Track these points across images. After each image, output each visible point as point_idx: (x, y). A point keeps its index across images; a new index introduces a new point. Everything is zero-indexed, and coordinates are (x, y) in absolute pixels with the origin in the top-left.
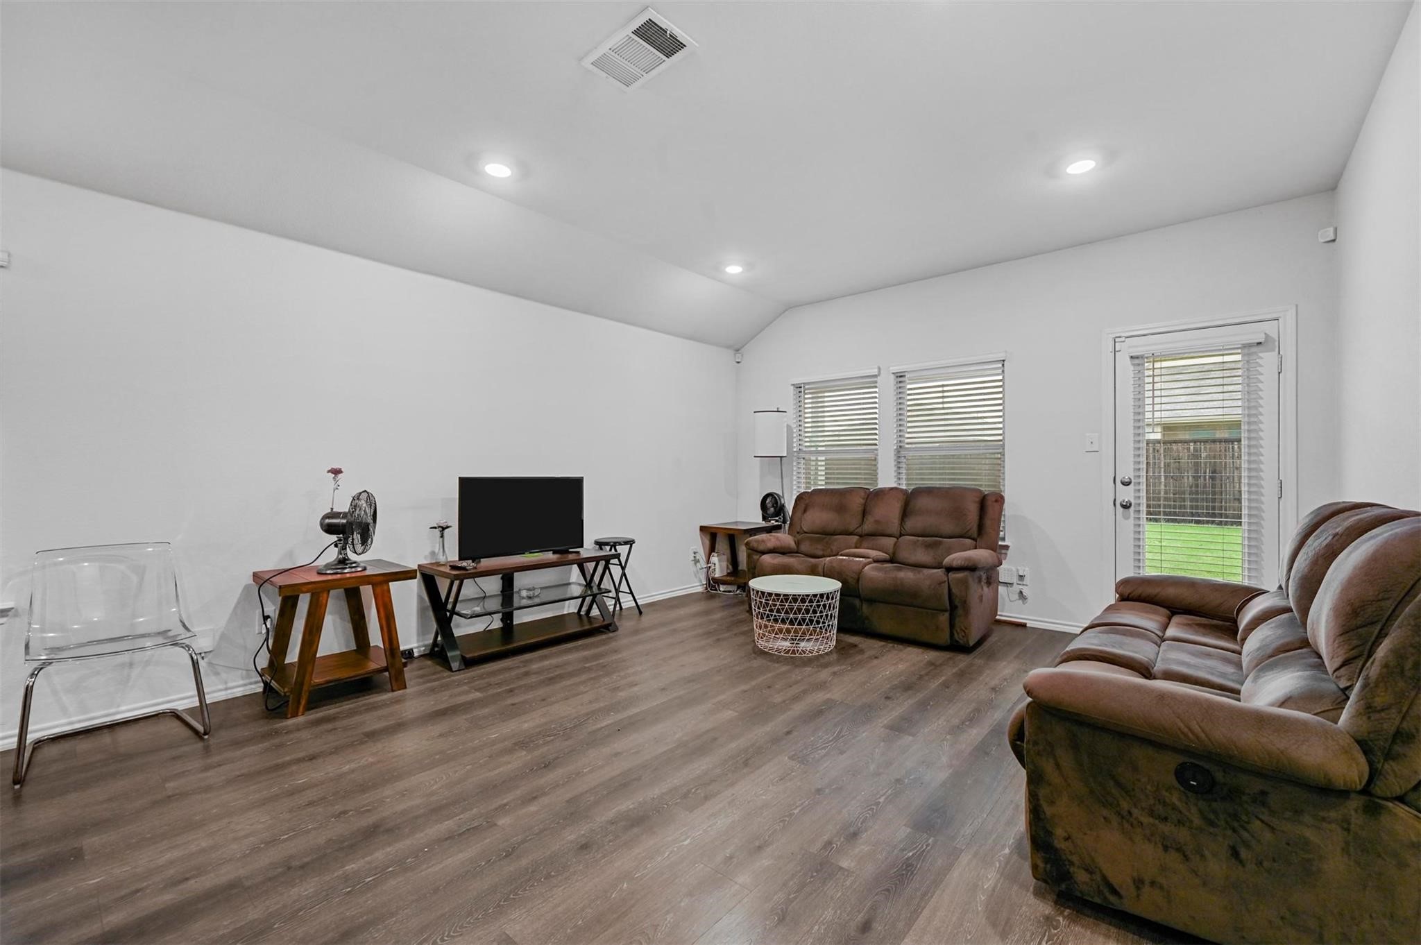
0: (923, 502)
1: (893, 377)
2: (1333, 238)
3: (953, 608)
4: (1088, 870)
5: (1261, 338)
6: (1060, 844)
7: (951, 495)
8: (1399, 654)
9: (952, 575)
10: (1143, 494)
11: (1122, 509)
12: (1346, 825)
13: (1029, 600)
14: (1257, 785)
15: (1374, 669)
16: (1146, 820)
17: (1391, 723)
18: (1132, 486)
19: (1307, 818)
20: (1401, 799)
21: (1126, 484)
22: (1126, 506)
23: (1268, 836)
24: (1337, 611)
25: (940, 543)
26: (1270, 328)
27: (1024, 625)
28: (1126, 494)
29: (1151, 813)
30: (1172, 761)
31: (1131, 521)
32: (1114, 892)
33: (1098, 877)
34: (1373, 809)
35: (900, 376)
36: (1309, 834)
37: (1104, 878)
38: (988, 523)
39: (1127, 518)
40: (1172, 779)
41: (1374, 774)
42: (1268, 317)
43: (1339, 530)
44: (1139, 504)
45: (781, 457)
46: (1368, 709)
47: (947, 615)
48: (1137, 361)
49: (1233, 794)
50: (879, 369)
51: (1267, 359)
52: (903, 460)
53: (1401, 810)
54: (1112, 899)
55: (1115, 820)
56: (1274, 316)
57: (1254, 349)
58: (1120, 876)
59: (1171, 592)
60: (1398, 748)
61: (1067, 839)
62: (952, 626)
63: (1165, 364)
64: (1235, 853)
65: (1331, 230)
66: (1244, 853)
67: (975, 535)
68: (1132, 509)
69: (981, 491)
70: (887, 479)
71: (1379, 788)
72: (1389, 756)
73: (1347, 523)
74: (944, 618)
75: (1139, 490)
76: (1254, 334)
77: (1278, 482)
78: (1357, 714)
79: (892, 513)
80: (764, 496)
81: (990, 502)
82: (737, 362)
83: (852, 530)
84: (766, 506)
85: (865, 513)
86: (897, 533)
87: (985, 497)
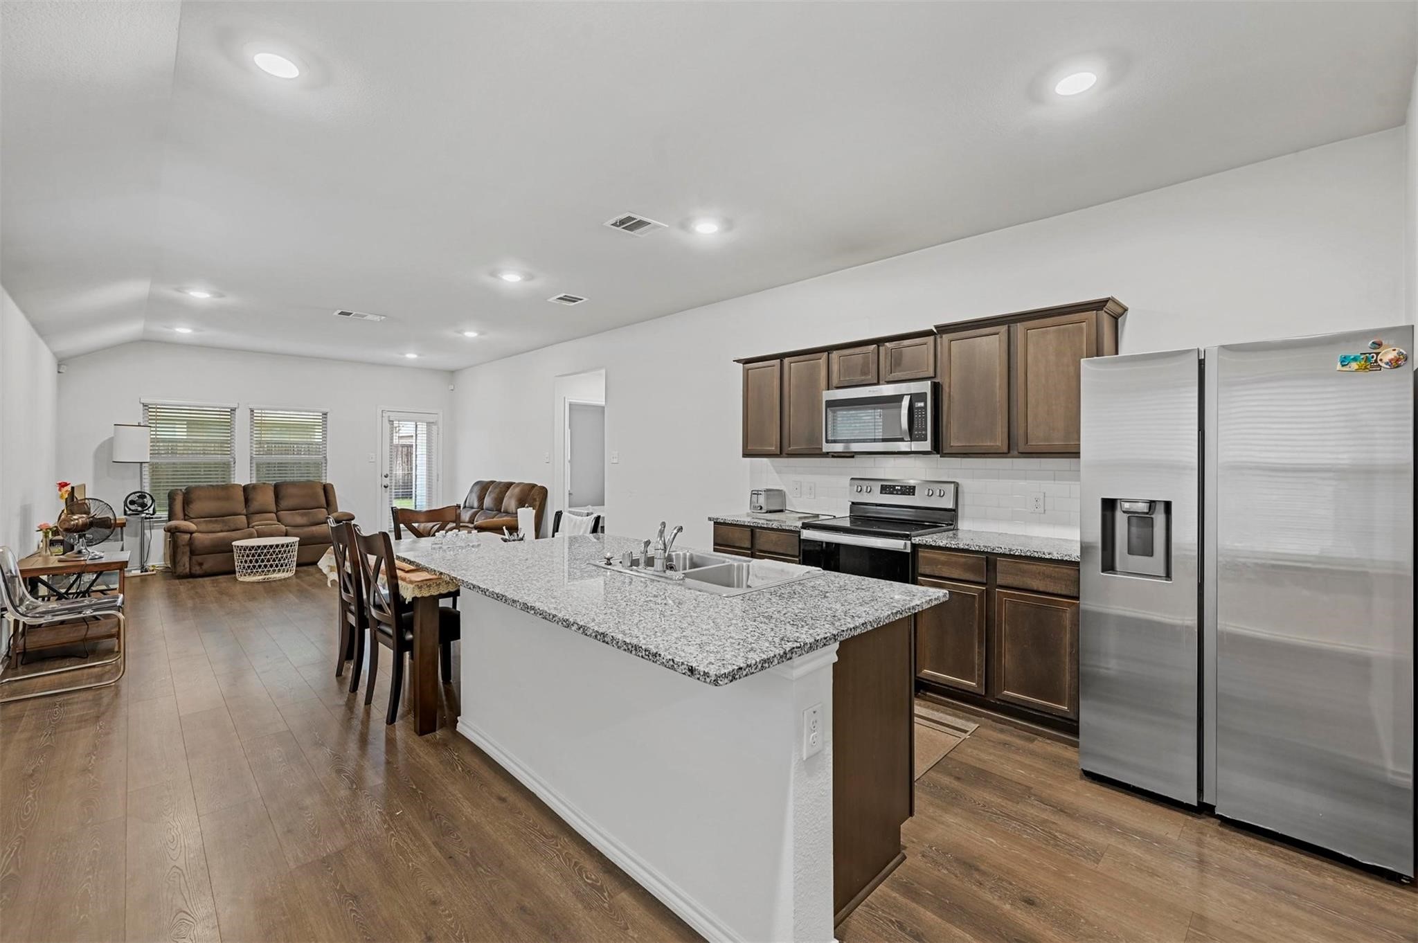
0: (290, 491)
2: (453, 389)
7: (309, 485)
11: (384, 488)
21: (386, 477)
22: (386, 487)
25: (309, 513)
28: (387, 481)
38: (331, 498)
39: (387, 492)
44: (391, 486)
45: (142, 463)
51: (435, 429)
52: (253, 465)
56: (437, 413)
65: (453, 386)
67: (325, 506)
68: (388, 488)
69: (321, 483)
70: (242, 476)
75: (391, 480)
77: (436, 475)
79: (267, 498)
80: (127, 495)
81: (329, 488)
82: (59, 372)
83: (239, 511)
84: (132, 502)
85: (247, 501)
86: (275, 510)
87: (324, 485)
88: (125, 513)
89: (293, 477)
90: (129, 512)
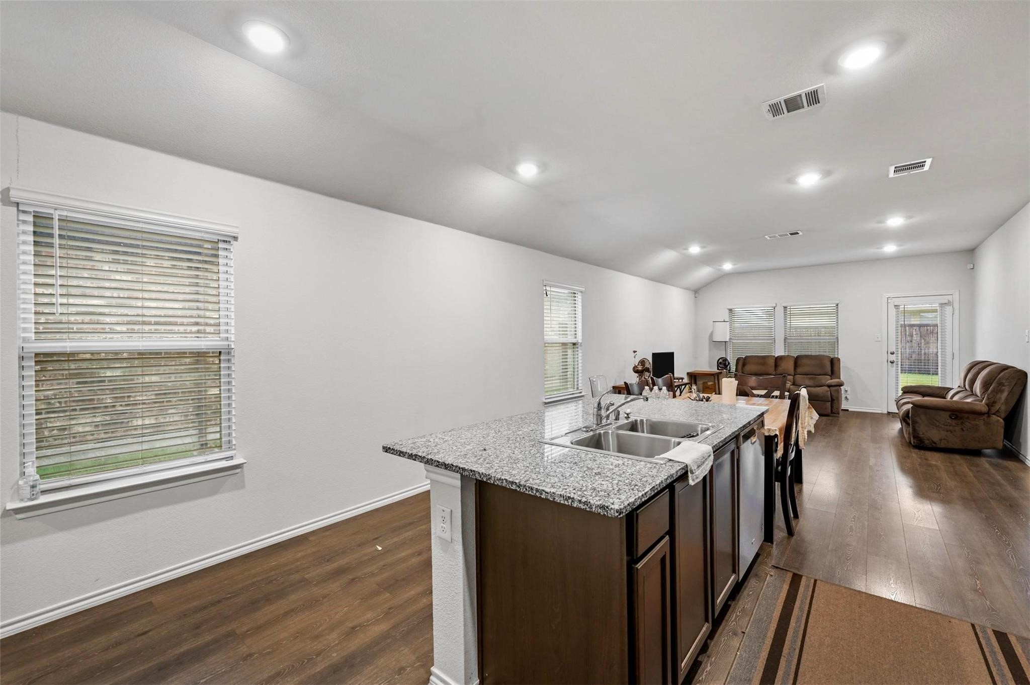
0: (805, 361)
1: (783, 308)
2: (972, 267)
3: (832, 400)
4: (928, 440)
5: (947, 301)
6: (921, 435)
7: (818, 359)
8: (994, 388)
9: (832, 388)
10: (900, 358)
11: (890, 364)
12: (984, 420)
13: (849, 401)
14: (967, 415)
15: (989, 391)
16: (942, 426)
17: (992, 400)
18: (894, 355)
19: (977, 420)
20: (994, 414)
21: (892, 353)
22: (892, 362)
23: (969, 425)
24: (981, 383)
25: (816, 377)
26: (950, 298)
27: (848, 410)
28: (893, 358)
29: (944, 425)
30: (948, 413)
31: (894, 368)
32: (935, 443)
33: (931, 441)
34: (989, 416)
35: (785, 308)
36: (977, 423)
37: (932, 441)
38: (835, 369)
39: (892, 367)
40: (949, 418)
41: (989, 410)
42: (949, 294)
43: (980, 367)
44: (898, 362)
45: (725, 342)
46: (988, 399)
47: (830, 403)
48: (897, 307)
49: (961, 418)
50: (776, 304)
51: (948, 309)
52: (787, 343)
53: (994, 416)
54: (934, 445)
55: (935, 428)
56: (951, 293)
57: (944, 305)
58: (936, 439)
59: (922, 390)
60: (994, 404)
61: (923, 434)
62: (832, 407)
63: (908, 306)
64: (962, 429)
65: (972, 265)
66: (964, 429)
67: (830, 374)
68: (894, 364)
69: (830, 357)
70: (779, 351)
71: (990, 412)
72: (992, 406)
73: (982, 366)
74: (829, 404)
75: (898, 356)
76: (944, 300)
77: (952, 353)
78: (986, 400)
79: (790, 366)
80: (718, 359)
81: (835, 361)
82: (696, 297)
83: (770, 373)
84: (720, 363)
85: (776, 366)
86: (793, 374)
87: (832, 359)
88: (718, 369)
89: (808, 352)
90: (720, 368)
